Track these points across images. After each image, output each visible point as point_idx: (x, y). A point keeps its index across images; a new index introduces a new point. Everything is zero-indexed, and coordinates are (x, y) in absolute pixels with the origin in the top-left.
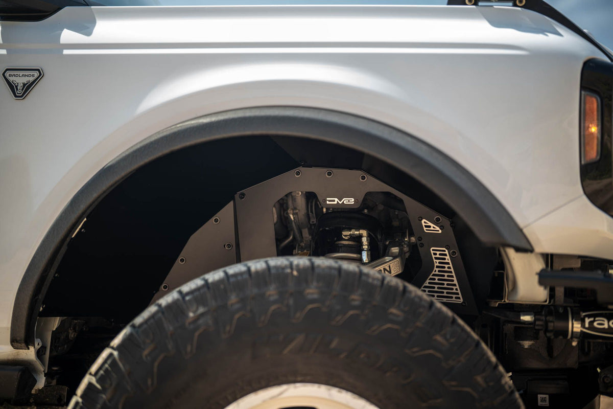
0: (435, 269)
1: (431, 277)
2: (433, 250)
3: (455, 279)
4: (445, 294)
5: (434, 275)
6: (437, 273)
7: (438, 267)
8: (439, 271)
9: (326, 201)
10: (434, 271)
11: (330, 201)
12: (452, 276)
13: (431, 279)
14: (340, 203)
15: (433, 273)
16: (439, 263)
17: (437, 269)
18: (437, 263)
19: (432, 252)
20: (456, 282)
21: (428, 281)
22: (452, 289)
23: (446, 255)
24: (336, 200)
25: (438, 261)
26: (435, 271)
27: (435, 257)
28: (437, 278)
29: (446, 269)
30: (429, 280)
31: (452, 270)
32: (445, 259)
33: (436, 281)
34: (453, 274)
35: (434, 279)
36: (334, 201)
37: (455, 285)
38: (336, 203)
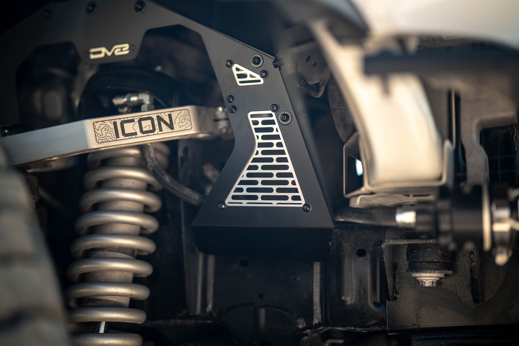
0: (257, 149)
1: (250, 163)
2: (252, 116)
3: (290, 164)
4: (275, 193)
5: (255, 160)
6: (260, 156)
7: (260, 145)
8: (263, 152)
9: (89, 53)
10: (255, 152)
11: (95, 53)
12: (285, 160)
13: (250, 168)
14: (109, 54)
15: (254, 156)
16: (264, 137)
17: (260, 150)
18: (259, 138)
19: (251, 120)
20: (291, 169)
21: (245, 172)
22: (286, 183)
23: (272, 122)
24: (104, 50)
25: (260, 134)
26: (257, 153)
27: (255, 129)
28: (260, 165)
29: (275, 148)
30: (248, 169)
31: (284, 148)
32: (271, 130)
33: (260, 171)
34: (287, 156)
35: (256, 167)
36: (100, 52)
37: (290, 175)
38: (102, 55)
